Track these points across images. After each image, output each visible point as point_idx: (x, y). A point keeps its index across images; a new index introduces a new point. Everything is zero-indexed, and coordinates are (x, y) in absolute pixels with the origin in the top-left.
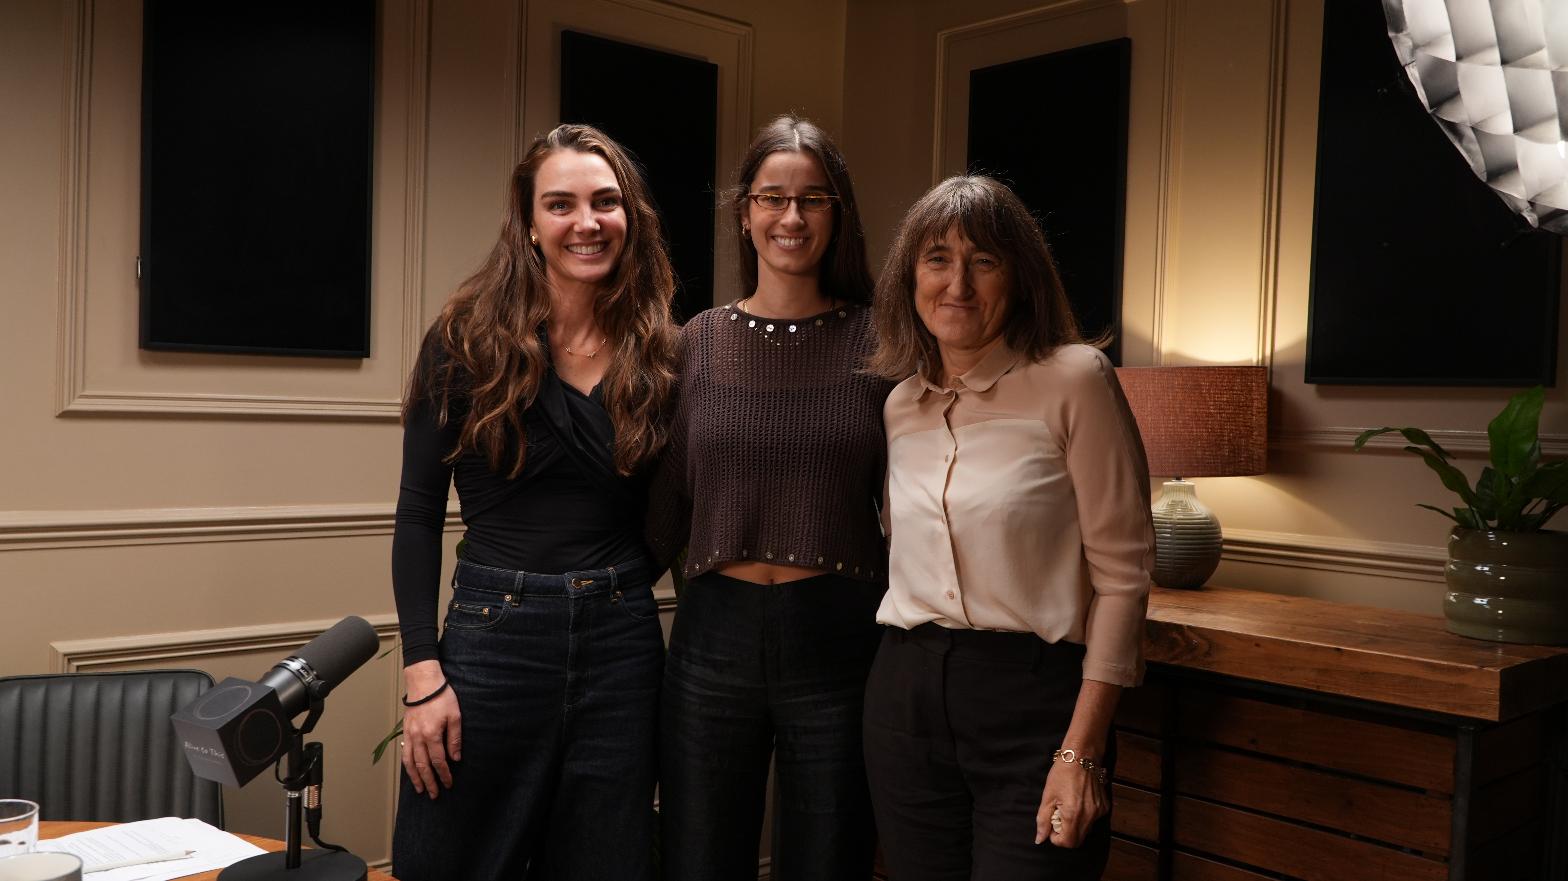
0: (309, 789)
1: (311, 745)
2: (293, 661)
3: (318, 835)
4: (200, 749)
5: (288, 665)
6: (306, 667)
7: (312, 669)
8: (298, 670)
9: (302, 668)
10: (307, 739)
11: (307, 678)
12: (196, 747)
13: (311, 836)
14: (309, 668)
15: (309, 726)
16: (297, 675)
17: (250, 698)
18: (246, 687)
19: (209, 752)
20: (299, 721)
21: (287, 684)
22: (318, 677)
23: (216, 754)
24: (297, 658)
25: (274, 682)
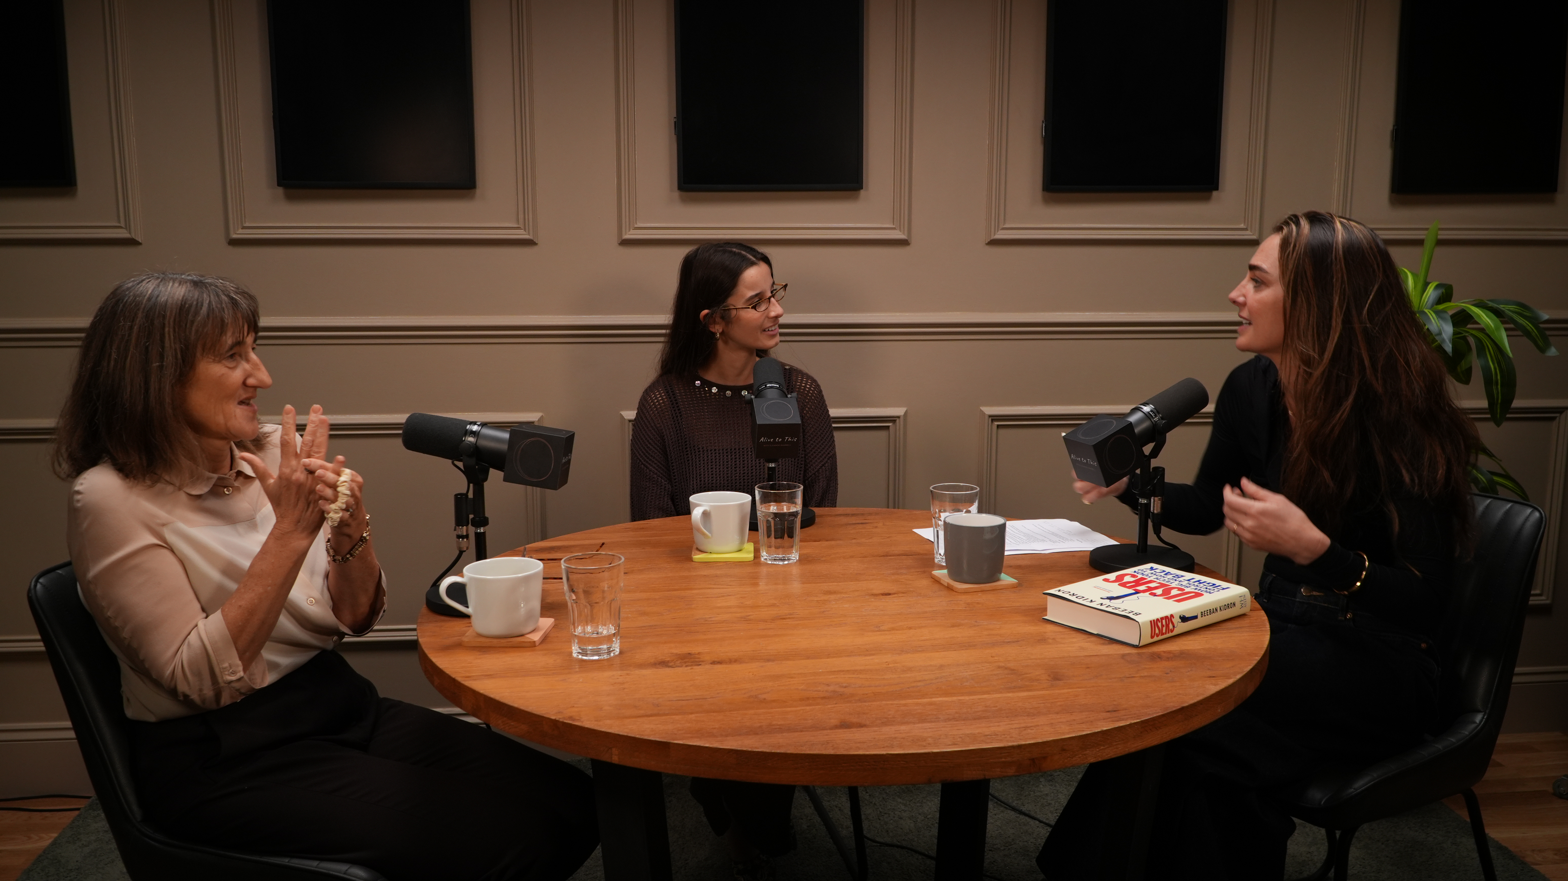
0: (1154, 500)
1: (1155, 469)
2: (1145, 406)
3: (1160, 533)
4: (1081, 459)
5: (1142, 408)
6: (1155, 411)
7: (1159, 413)
8: (1148, 412)
9: (1151, 411)
10: (1154, 463)
11: (1154, 418)
12: (1078, 458)
13: (1155, 533)
14: (1156, 411)
15: (1155, 453)
16: (1147, 416)
17: (1115, 426)
18: (1112, 420)
19: (1087, 461)
20: (1147, 449)
21: (1140, 421)
22: (1162, 418)
23: (1091, 463)
24: (1148, 404)
25: (1133, 419)
